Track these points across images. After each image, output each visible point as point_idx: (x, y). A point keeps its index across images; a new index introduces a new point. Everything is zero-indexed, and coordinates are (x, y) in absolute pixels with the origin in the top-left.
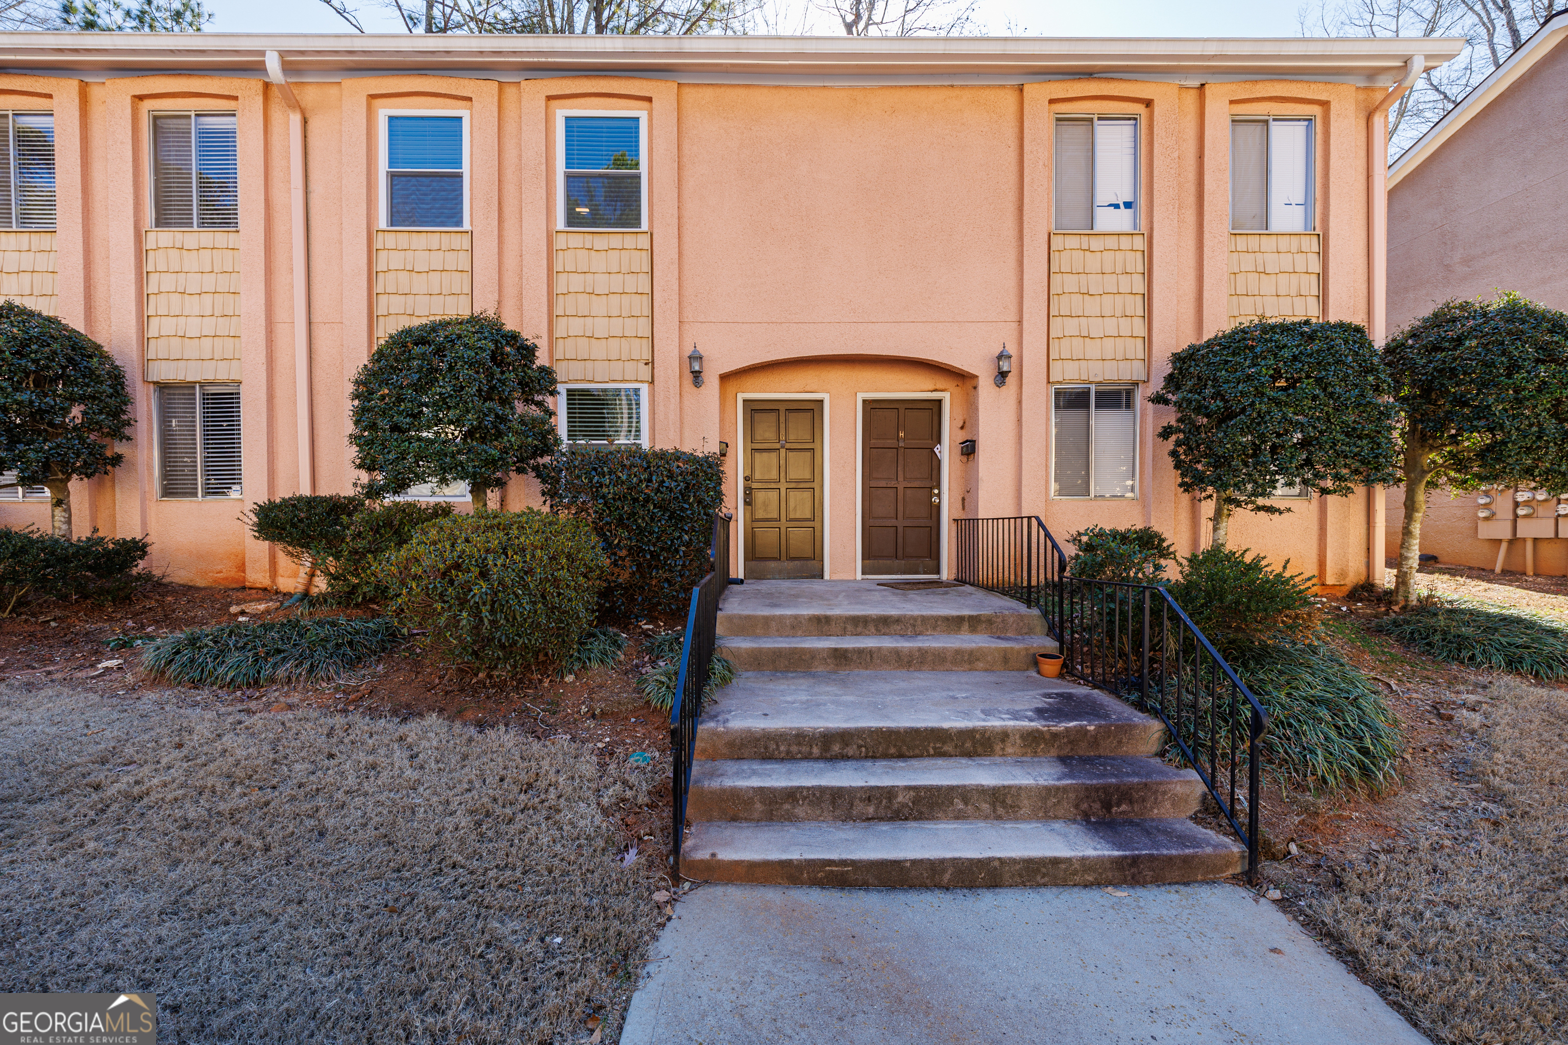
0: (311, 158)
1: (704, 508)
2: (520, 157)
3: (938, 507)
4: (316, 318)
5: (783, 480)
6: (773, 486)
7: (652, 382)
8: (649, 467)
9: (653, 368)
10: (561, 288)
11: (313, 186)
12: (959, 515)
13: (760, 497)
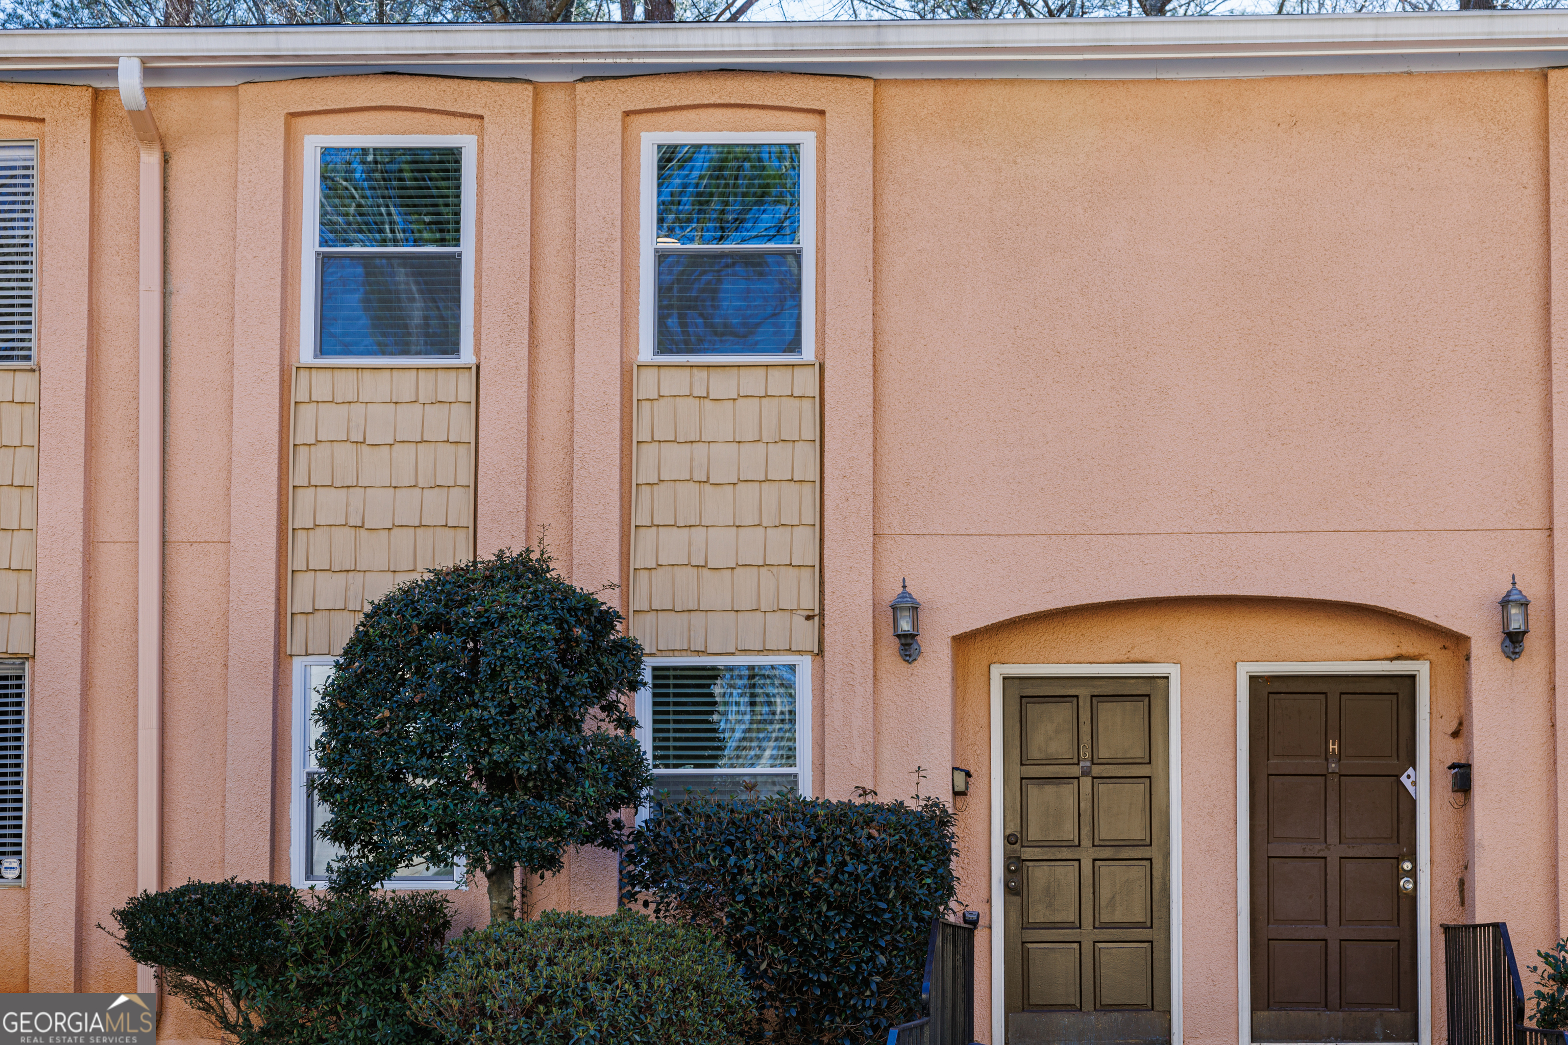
0: (173, 228)
1: (914, 907)
2: (572, 223)
3: (1413, 898)
4: (177, 534)
5: (1086, 842)
6: (1066, 854)
7: (821, 652)
8: (820, 839)
9: (822, 626)
10: (645, 472)
11: (176, 282)
12: (1452, 917)
13: (1039, 875)
